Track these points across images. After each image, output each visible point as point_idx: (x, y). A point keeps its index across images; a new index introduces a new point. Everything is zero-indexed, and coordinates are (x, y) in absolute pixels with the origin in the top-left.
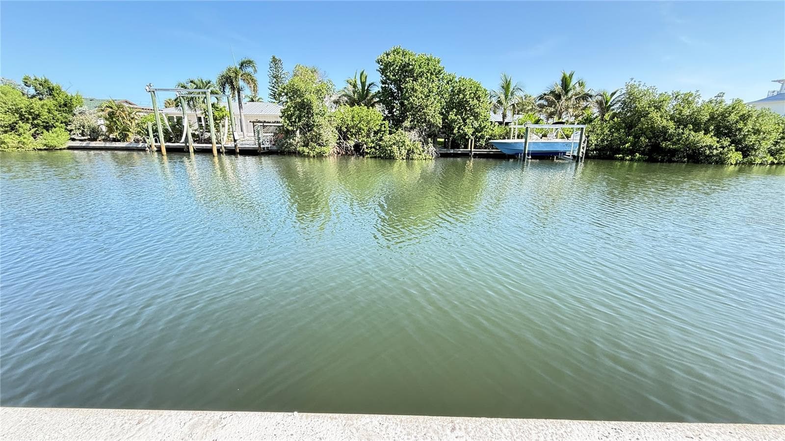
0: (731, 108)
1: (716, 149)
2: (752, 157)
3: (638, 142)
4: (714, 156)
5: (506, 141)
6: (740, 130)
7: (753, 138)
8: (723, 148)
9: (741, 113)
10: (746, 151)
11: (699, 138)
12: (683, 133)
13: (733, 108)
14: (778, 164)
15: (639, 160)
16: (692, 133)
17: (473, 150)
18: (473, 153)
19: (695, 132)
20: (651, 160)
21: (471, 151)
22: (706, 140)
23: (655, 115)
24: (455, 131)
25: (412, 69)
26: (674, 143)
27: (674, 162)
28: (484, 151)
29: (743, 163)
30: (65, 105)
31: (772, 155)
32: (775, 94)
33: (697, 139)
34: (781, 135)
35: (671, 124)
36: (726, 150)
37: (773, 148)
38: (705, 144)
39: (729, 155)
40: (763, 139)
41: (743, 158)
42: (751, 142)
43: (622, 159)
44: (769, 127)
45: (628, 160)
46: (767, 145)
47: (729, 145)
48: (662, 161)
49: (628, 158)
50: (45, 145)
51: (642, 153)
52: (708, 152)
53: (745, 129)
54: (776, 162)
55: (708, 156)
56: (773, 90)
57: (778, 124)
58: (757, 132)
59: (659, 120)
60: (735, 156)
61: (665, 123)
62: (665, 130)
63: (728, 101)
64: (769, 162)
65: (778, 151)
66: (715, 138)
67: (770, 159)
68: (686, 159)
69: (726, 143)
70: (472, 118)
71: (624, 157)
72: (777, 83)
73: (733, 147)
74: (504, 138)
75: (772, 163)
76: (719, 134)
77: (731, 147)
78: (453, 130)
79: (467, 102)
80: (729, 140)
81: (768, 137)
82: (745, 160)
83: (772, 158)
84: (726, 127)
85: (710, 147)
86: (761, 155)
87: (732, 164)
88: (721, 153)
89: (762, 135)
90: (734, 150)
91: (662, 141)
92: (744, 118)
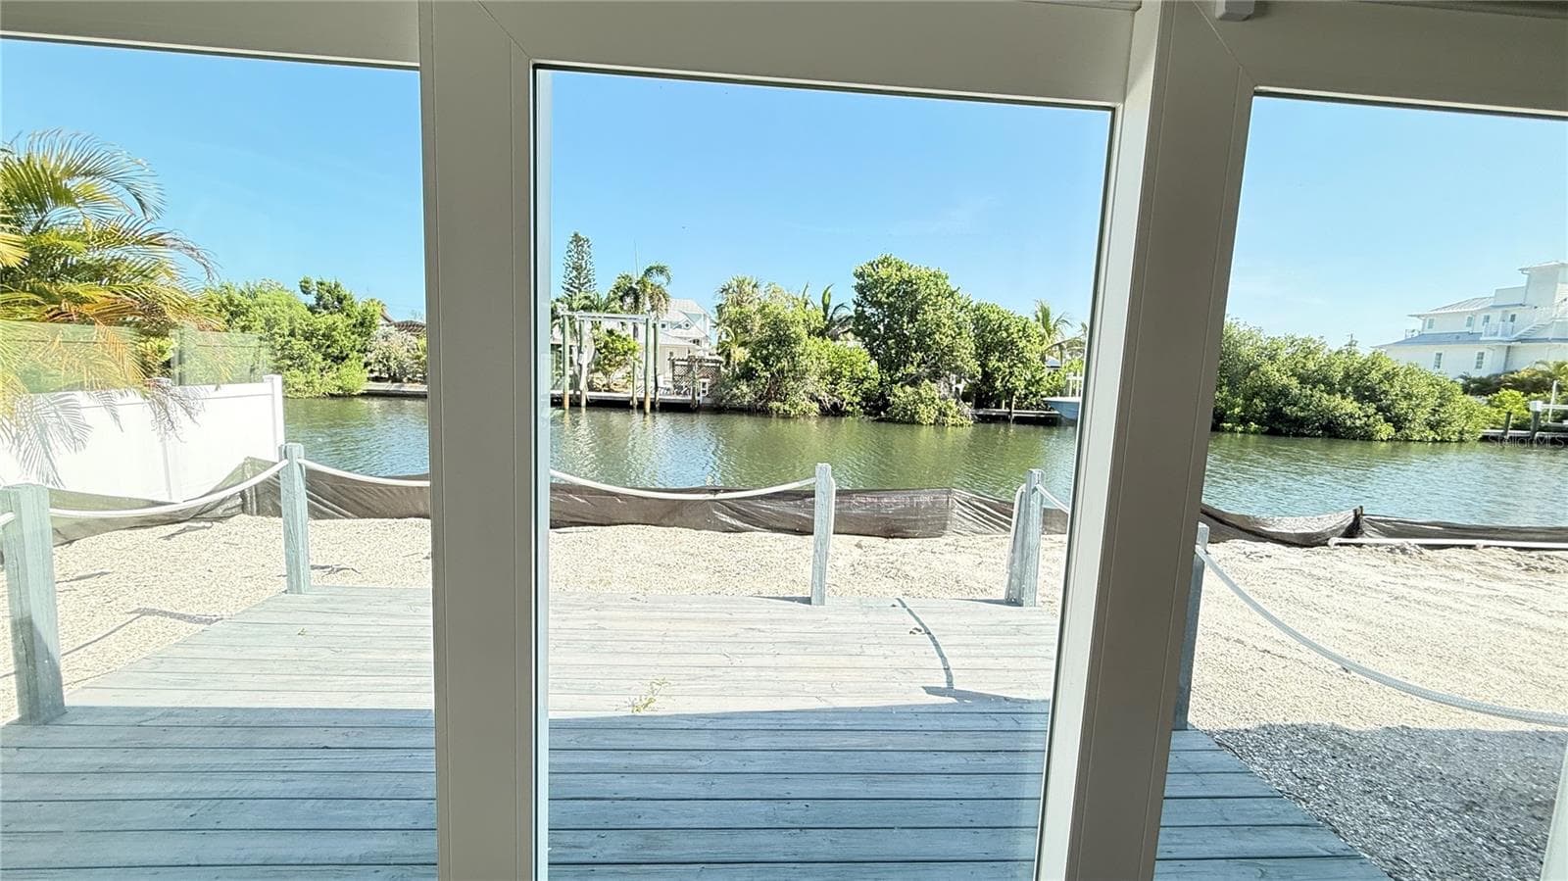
0: (1370, 363)
1: (1359, 418)
2: (1407, 431)
3: (1250, 406)
4: (1357, 428)
5: (1058, 399)
6: (1385, 393)
7: (1404, 404)
8: (1369, 417)
9: (1384, 371)
10: (1398, 423)
11: (1336, 403)
12: (1312, 396)
13: (1373, 364)
14: (1442, 441)
15: (1255, 433)
16: (1325, 395)
17: (1013, 411)
18: (1014, 415)
19: (1329, 394)
20: (1273, 433)
21: (1010, 413)
22: (1347, 406)
23: (1267, 367)
24: (998, 384)
25: (916, 290)
26: (1302, 409)
27: (1304, 435)
28: (1032, 413)
29: (1397, 440)
30: (362, 324)
31: (1432, 429)
32: (1416, 334)
33: (1333, 404)
34: (1439, 400)
35: (1294, 382)
36: (1372, 419)
37: (1432, 418)
38: (1344, 411)
39: (1377, 428)
40: (1418, 405)
41: (1396, 432)
42: (1402, 409)
43: (1232, 431)
44: (1424, 390)
45: (1241, 432)
46: (1423, 414)
47: (1376, 414)
48: (1287, 435)
49: (1240, 429)
50: (340, 388)
51: (1259, 422)
52: (1349, 423)
53: (1393, 393)
54: (1439, 439)
55: (1350, 428)
56: (1412, 329)
57: (1432, 384)
58: (1408, 397)
59: (1277, 376)
60: (1386, 430)
61: (1285, 380)
62: (1284, 392)
63: (1364, 352)
64: (1430, 438)
65: (1438, 423)
66: (1355, 404)
67: (1431, 435)
68: (1320, 432)
69: (1371, 411)
70: (1020, 365)
71: (1233, 427)
72: (1415, 318)
73: (1380, 416)
74: (1055, 395)
75: (1435, 441)
76: (1361, 398)
77: (1378, 417)
78: (994, 382)
79: (1012, 343)
80: (1374, 406)
81: (1423, 404)
82: (1399, 435)
83: (1432, 432)
84: (1367, 388)
85: (1351, 416)
86: (1417, 428)
87: (1382, 440)
88: (1365, 424)
89: (1414, 402)
90: (1382, 420)
91: (1285, 405)
92: (1389, 377)
